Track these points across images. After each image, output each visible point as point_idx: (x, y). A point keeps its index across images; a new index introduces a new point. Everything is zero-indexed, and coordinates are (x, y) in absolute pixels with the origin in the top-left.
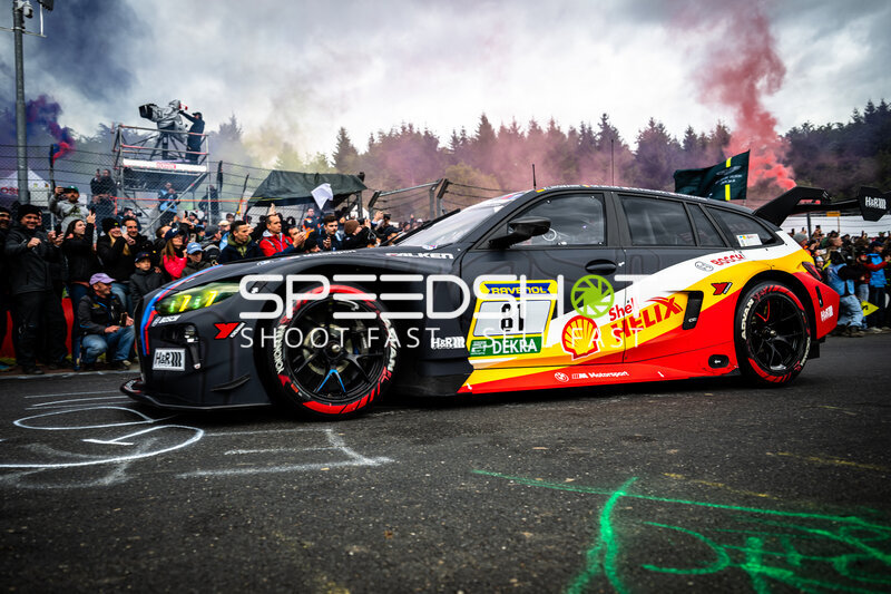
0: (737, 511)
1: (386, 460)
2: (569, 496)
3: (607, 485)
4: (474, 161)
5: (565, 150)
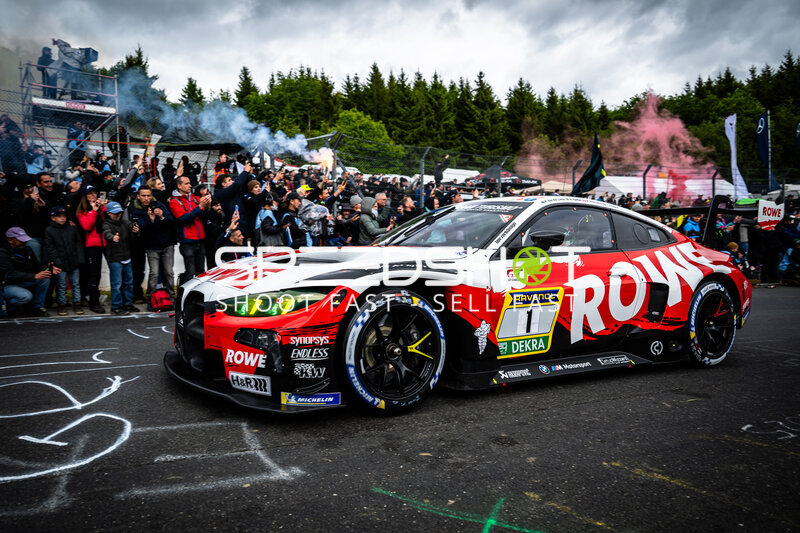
3: (481, 509)
4: (365, 107)
5: (446, 102)
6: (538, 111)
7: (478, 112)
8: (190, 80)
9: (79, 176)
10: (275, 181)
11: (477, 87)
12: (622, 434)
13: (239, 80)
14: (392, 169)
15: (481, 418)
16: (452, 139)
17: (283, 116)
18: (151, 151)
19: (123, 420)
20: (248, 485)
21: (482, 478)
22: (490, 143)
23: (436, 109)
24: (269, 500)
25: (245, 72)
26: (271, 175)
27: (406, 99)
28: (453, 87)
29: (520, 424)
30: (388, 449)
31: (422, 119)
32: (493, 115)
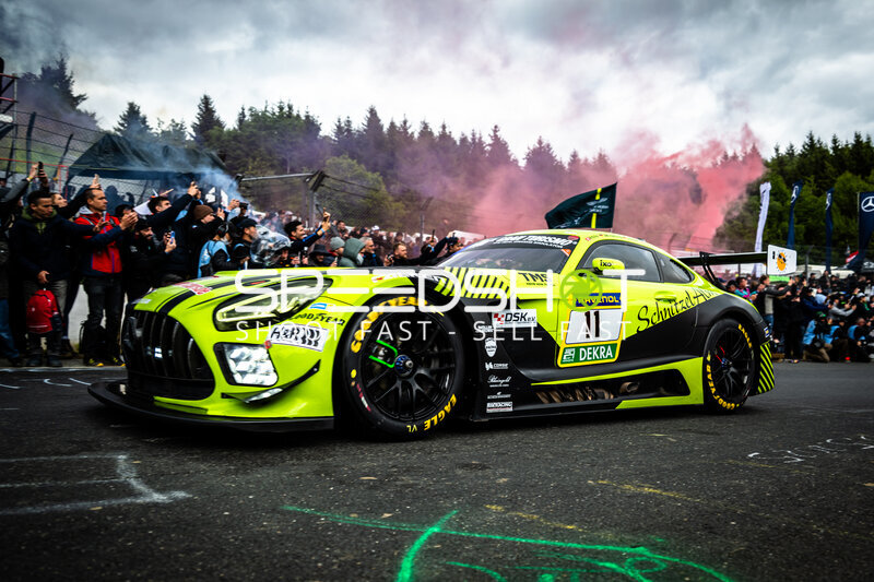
0: (541, 546)
1: (180, 494)
2: (380, 533)
3: (424, 519)
4: (358, 155)
5: (455, 157)
8: (132, 105)
11: (492, 142)
13: (198, 111)
15: (451, 450)
21: (435, 495)
25: (206, 101)
28: (464, 140)
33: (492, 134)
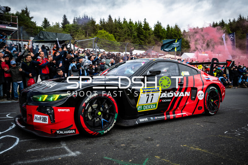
4: (107, 29)
5: (134, 28)
6: (164, 32)
7: (144, 31)
8: (45, 19)
9: (3, 51)
10: (75, 54)
11: (144, 23)
12: (187, 136)
13: (63, 19)
14: (116, 50)
15: (142, 132)
16: (136, 40)
17: (78, 32)
18: (30, 43)
19: (16, 138)
20: (60, 158)
21: (141, 152)
22: (148, 42)
23: (131, 30)
24: (68, 163)
25: (65, 16)
26: (73, 52)
27: (121, 27)
28: (136, 23)
29: (155, 134)
30: (110, 144)
31: (126, 33)
32: (149, 33)
33: (144, 21)
